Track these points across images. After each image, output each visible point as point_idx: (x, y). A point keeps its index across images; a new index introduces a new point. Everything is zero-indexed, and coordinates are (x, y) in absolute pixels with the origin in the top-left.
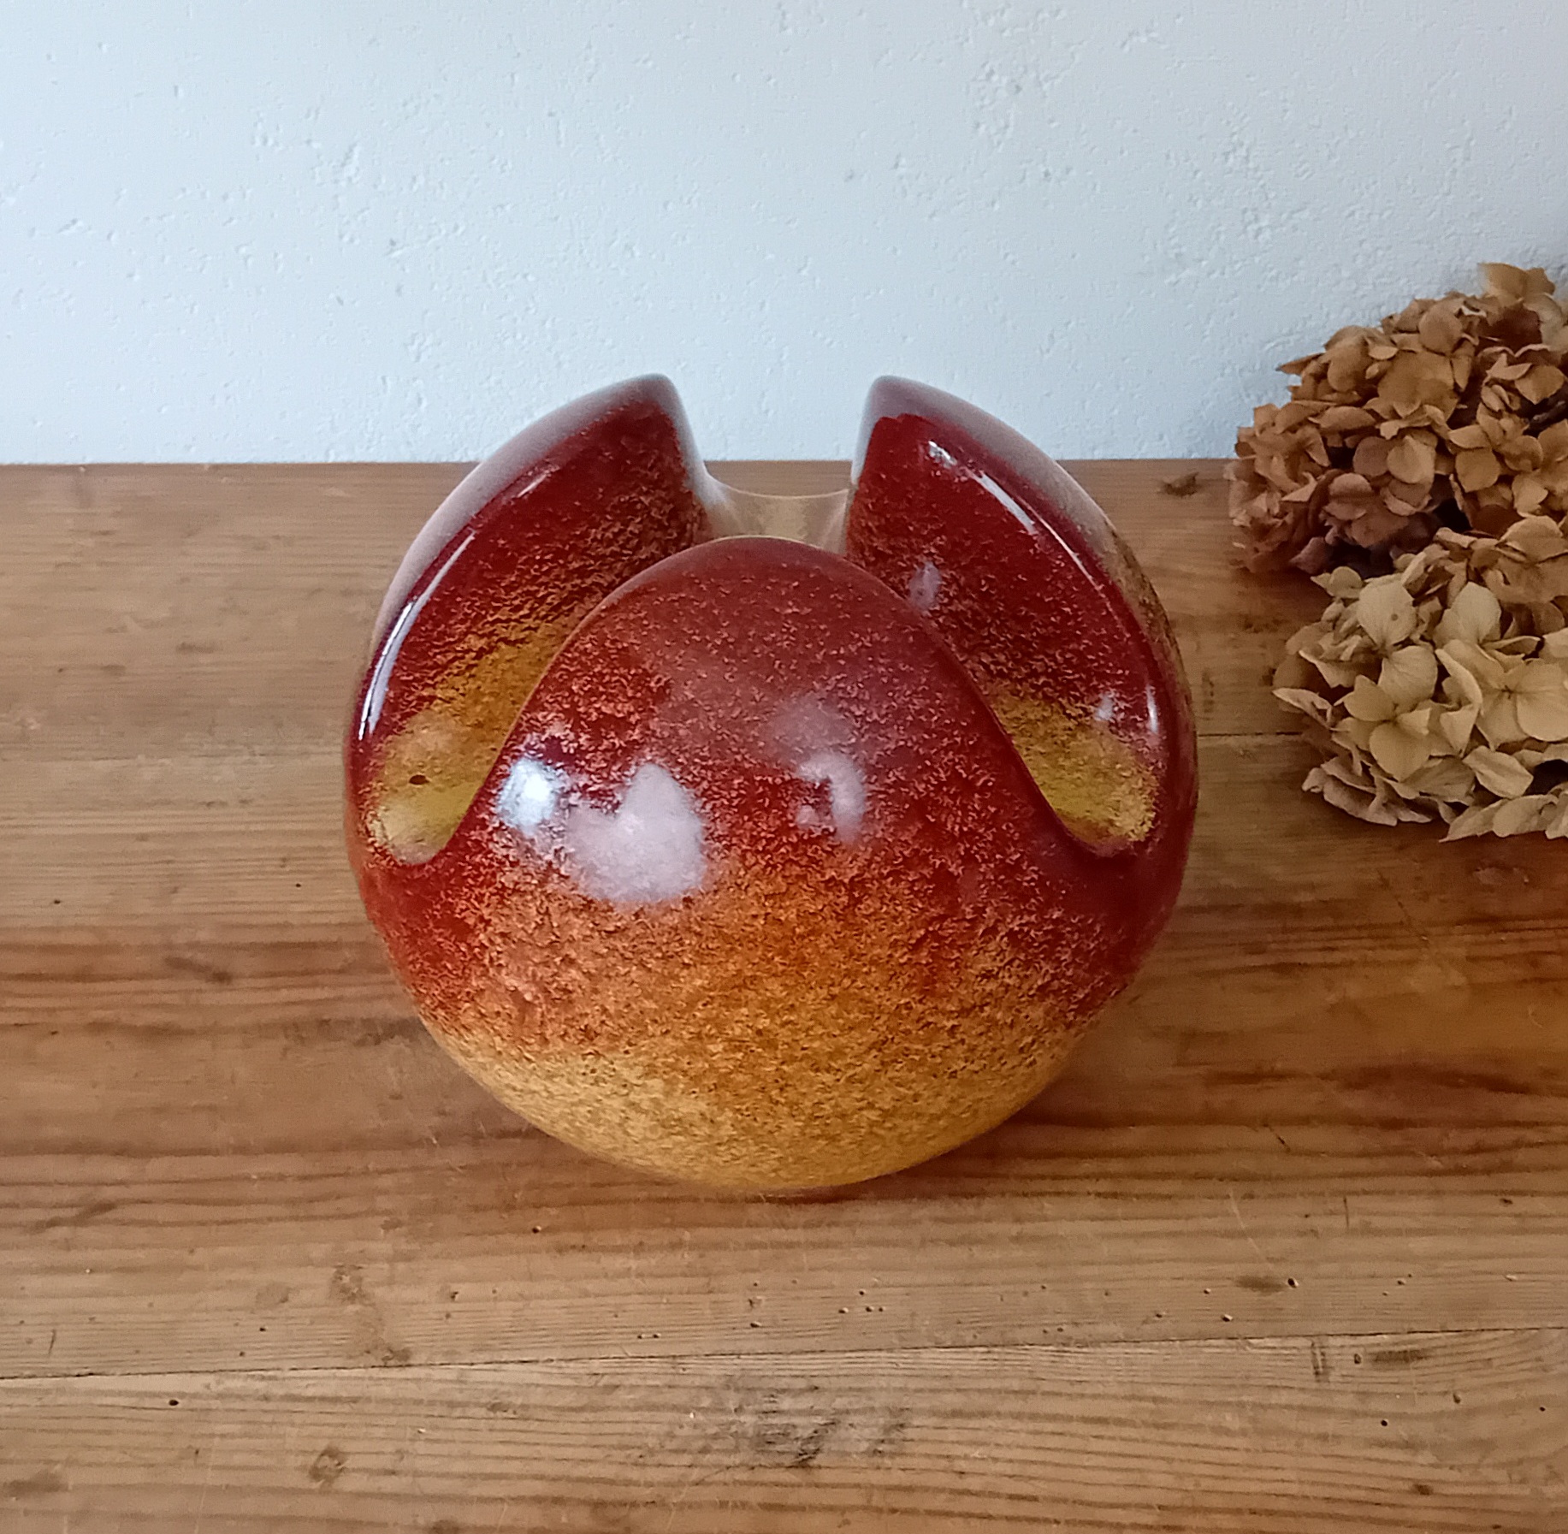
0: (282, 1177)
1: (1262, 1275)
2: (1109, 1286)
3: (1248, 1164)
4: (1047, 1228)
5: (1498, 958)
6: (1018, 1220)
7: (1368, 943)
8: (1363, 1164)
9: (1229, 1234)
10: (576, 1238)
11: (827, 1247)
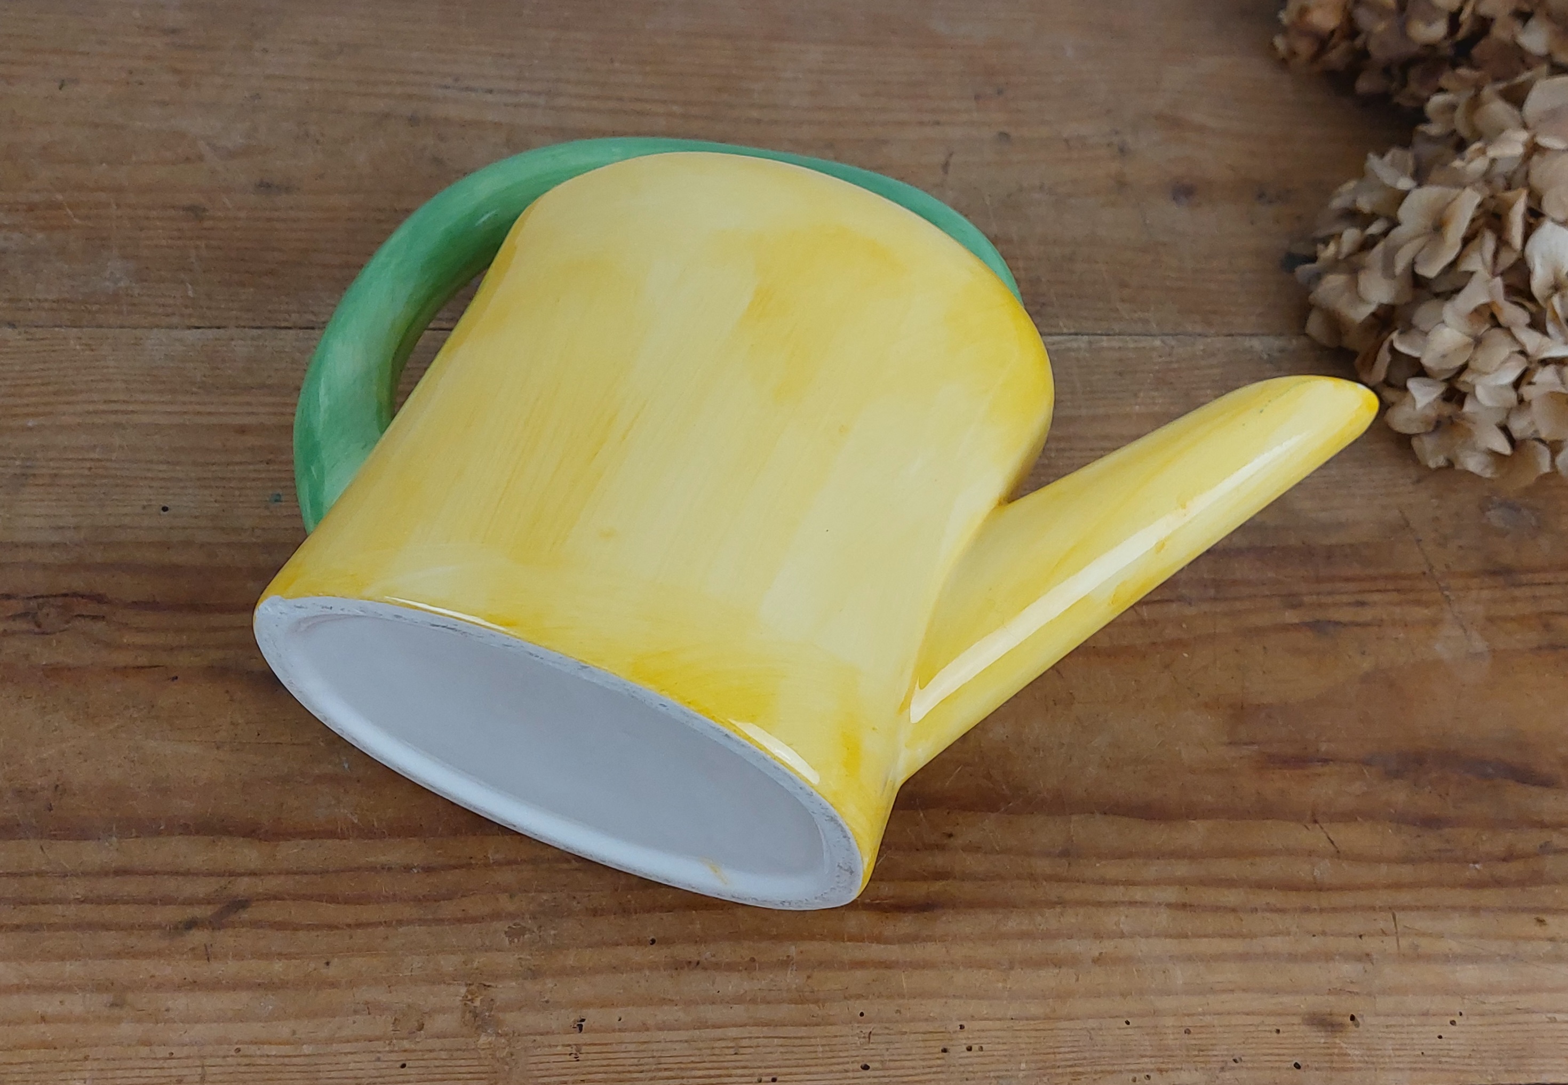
0: (408, 869)
1: (1329, 1010)
2: (1188, 1022)
3: (1303, 870)
4: (1127, 947)
5: (1512, 619)
6: (1098, 936)
7: (1394, 596)
8: (1406, 872)
9: (1293, 958)
10: (688, 952)
11: (923, 968)
